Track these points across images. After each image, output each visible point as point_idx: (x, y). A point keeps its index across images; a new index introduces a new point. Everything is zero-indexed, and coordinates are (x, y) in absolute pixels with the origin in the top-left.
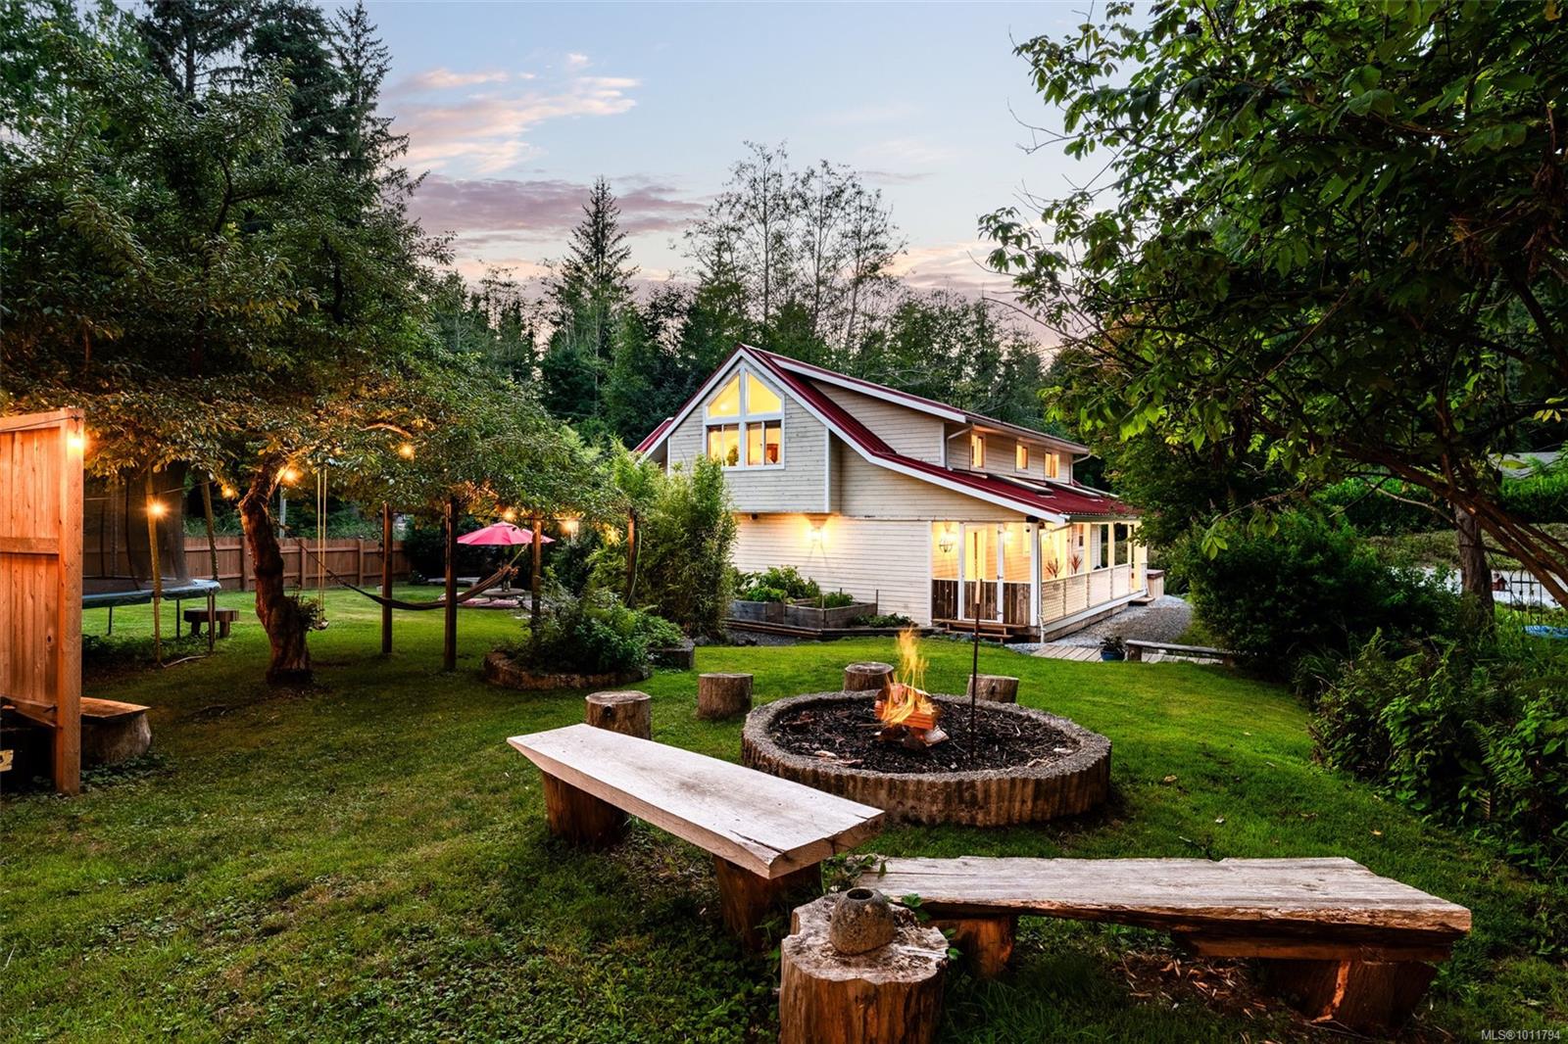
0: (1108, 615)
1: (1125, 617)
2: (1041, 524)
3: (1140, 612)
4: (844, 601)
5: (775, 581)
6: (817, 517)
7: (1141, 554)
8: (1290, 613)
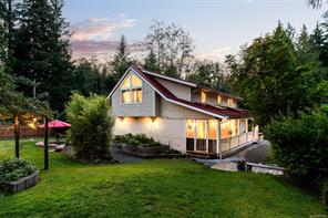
0: (246, 147)
1: (251, 148)
2: (221, 120)
3: (255, 146)
4: (159, 144)
5: (138, 138)
6: (153, 118)
7: (257, 128)
8: (318, 161)
